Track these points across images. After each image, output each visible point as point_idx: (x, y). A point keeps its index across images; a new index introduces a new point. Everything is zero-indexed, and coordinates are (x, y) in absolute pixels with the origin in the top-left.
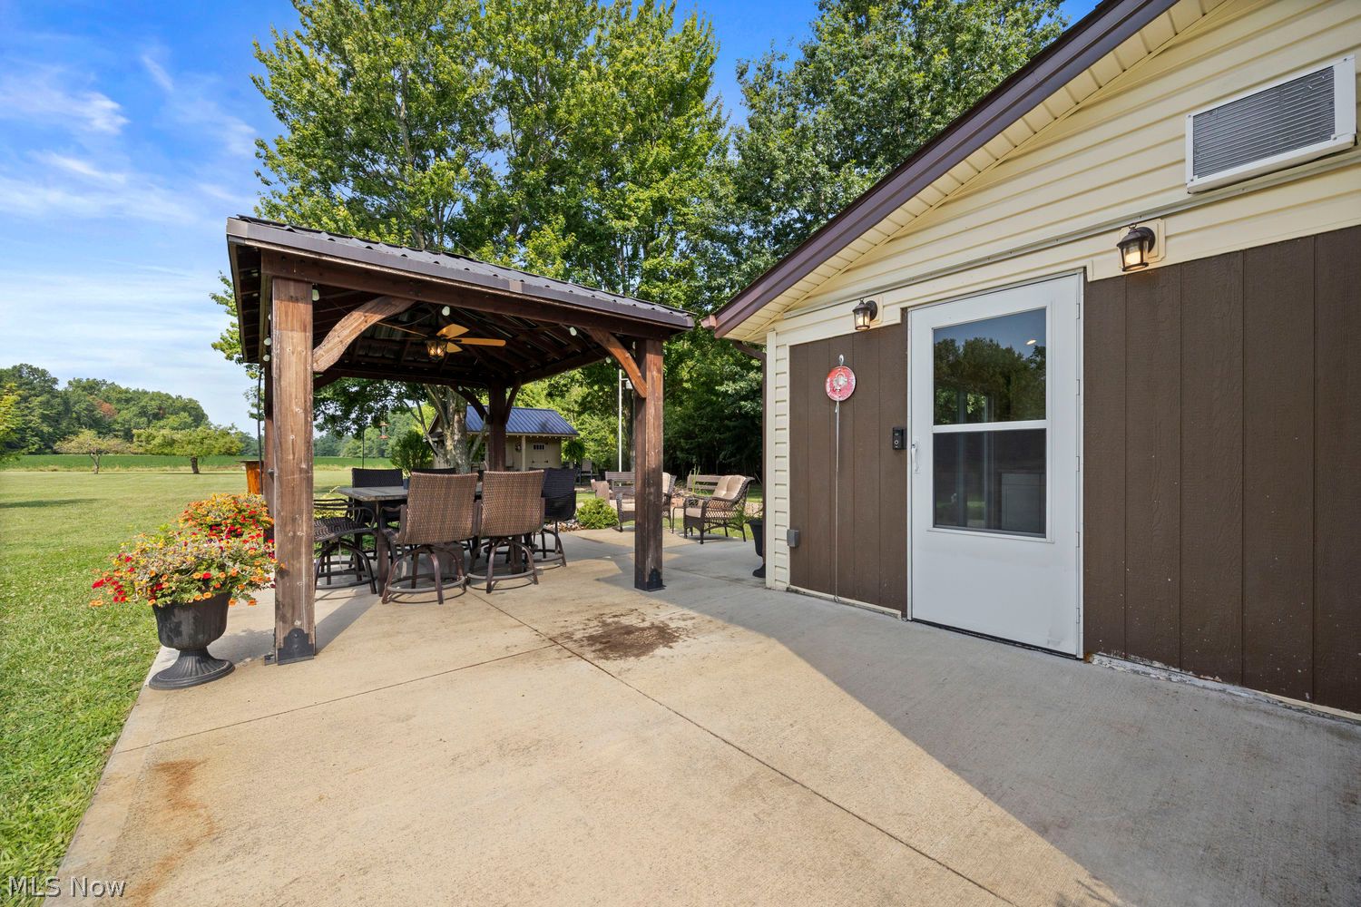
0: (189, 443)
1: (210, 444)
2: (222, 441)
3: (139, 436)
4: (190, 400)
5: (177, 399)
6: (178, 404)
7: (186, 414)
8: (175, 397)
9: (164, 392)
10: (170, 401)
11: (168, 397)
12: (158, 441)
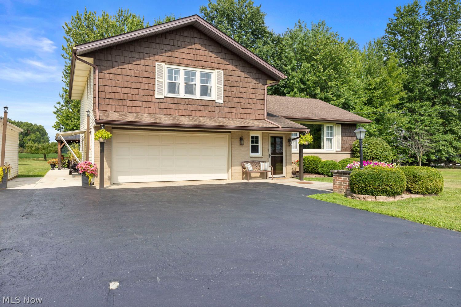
0: (43, 149)
1: (50, 149)
2: (54, 148)
3: (28, 146)
4: (40, 126)
5: (35, 125)
6: (35, 128)
7: (38, 133)
8: (33, 124)
9: (29, 122)
10: (32, 127)
11: (31, 124)
12: (34, 148)
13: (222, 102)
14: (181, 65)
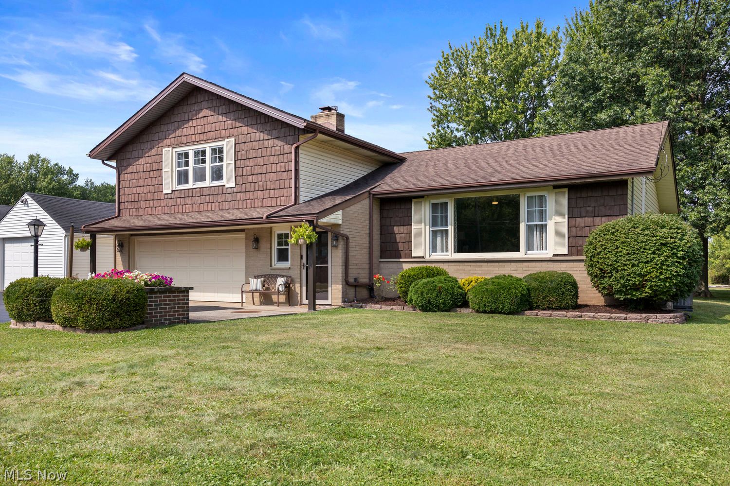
13: (233, 185)
14: (188, 144)
